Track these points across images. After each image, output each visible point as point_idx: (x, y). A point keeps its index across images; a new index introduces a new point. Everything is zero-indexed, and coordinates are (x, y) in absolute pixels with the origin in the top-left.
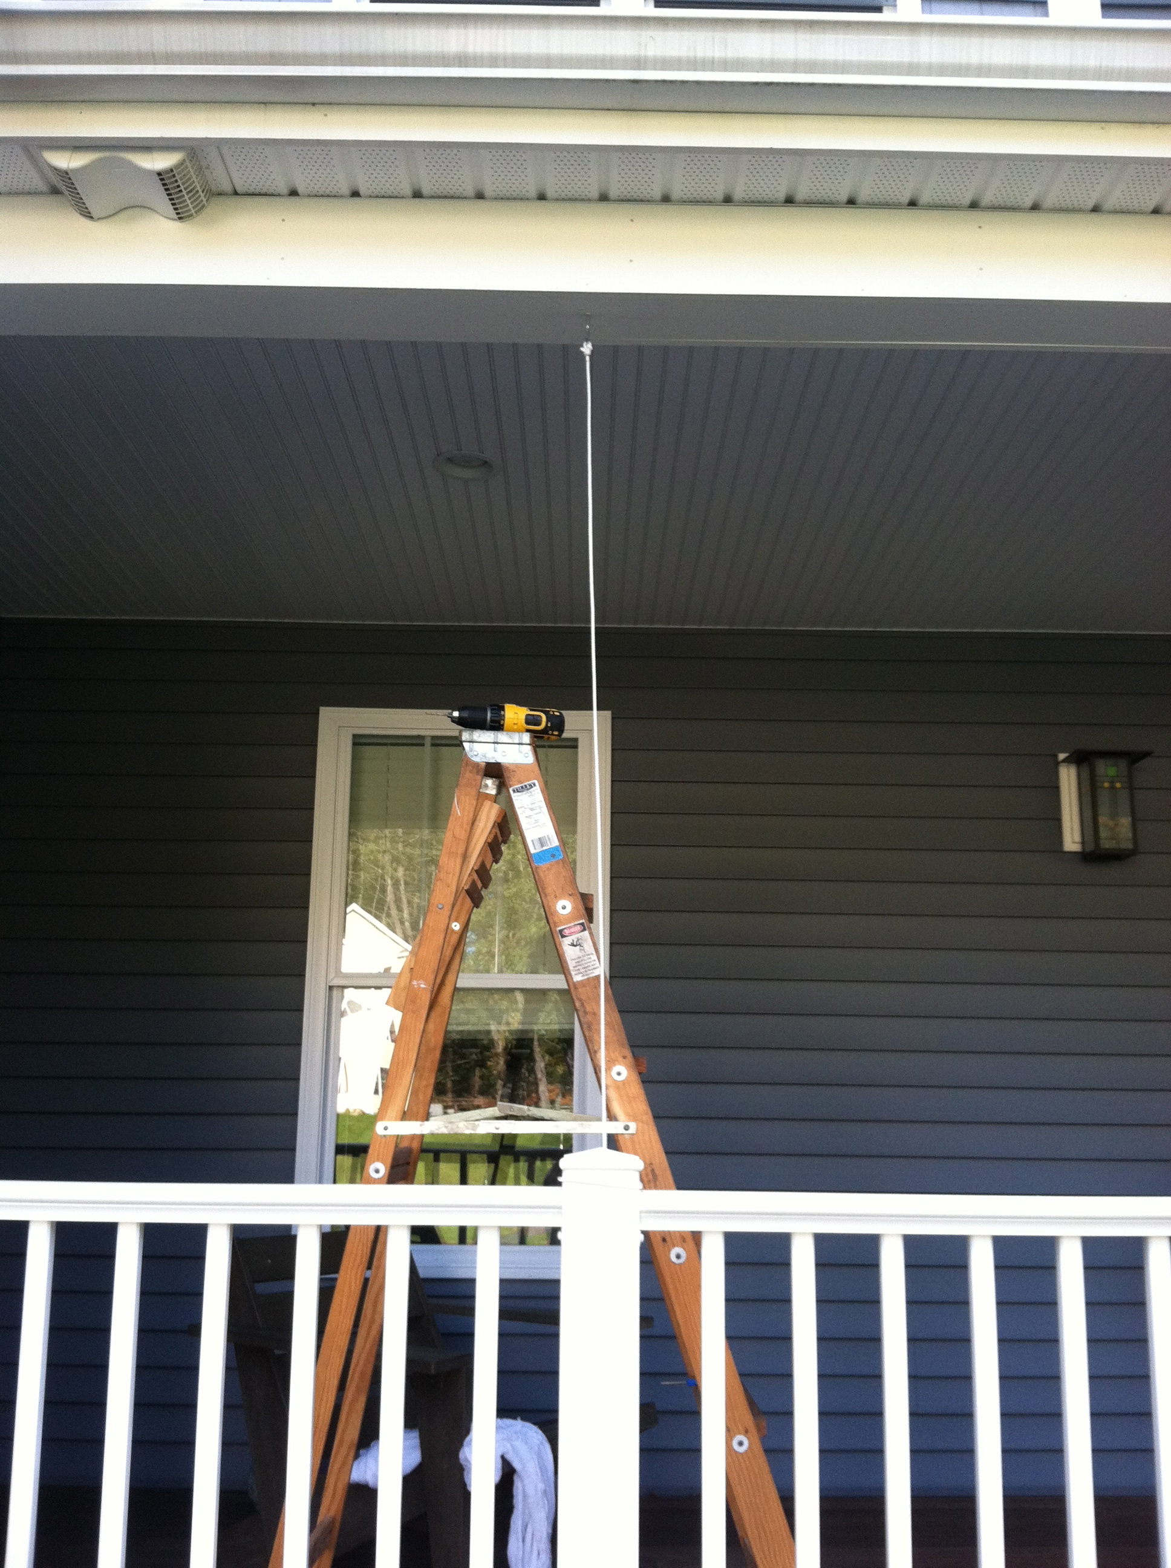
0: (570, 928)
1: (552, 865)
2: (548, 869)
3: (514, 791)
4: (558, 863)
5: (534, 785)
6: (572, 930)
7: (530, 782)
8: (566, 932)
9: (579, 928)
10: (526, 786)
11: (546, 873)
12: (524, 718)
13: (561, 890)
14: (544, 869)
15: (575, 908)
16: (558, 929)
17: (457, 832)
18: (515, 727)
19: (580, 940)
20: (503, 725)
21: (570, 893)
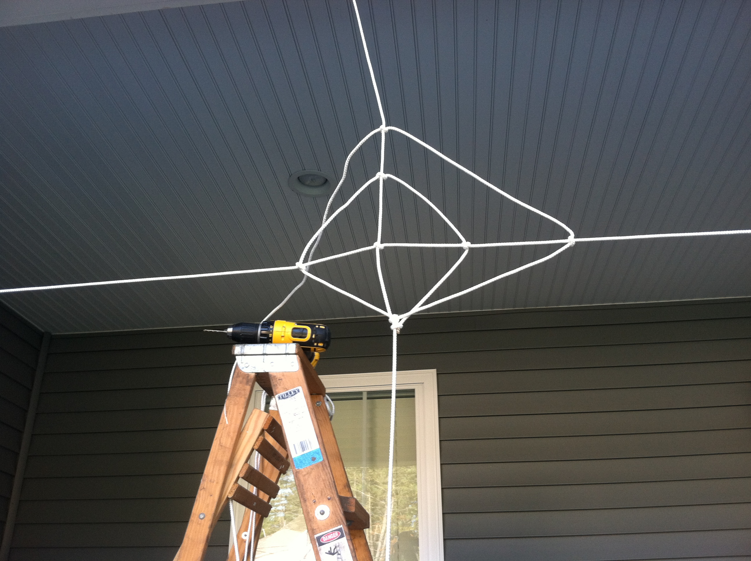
0: (328, 534)
1: (312, 469)
2: (309, 473)
3: (279, 398)
4: (317, 466)
5: (298, 391)
6: (330, 537)
7: (295, 389)
8: (324, 539)
9: (336, 534)
10: (290, 393)
11: (306, 477)
12: (290, 330)
13: (319, 494)
14: (304, 473)
15: (334, 513)
16: (316, 536)
17: (223, 441)
18: (283, 339)
19: (338, 548)
20: (271, 338)
21: (329, 497)
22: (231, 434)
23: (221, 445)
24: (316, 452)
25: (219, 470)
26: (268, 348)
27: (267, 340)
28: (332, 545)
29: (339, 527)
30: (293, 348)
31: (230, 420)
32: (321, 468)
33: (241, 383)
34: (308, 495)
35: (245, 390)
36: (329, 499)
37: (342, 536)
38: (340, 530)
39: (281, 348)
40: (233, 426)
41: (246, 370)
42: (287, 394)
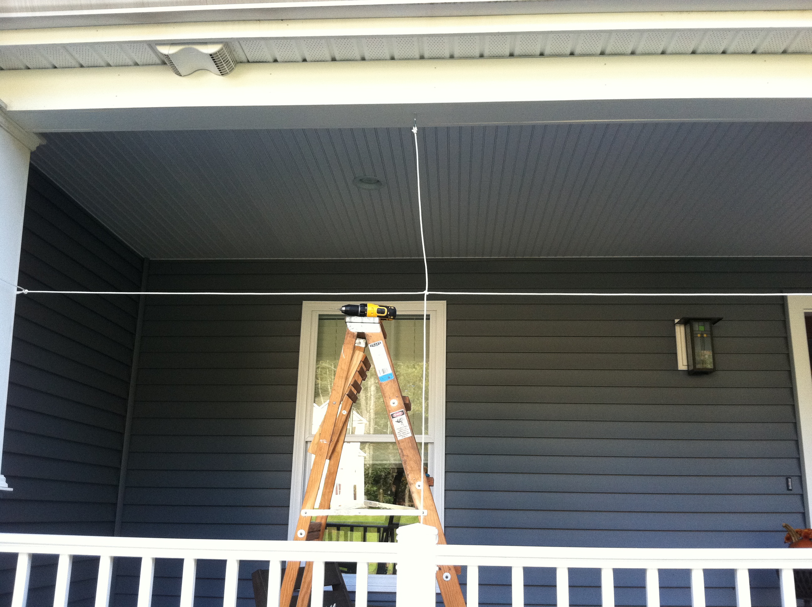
0: (396, 413)
1: (388, 382)
2: (387, 384)
3: (371, 346)
4: (391, 381)
5: (380, 343)
6: (398, 414)
7: (378, 342)
8: (395, 415)
9: (401, 413)
10: (376, 344)
11: (386, 386)
12: (376, 310)
13: (392, 394)
14: (385, 384)
15: (399, 403)
16: (391, 414)
17: (343, 367)
18: (372, 315)
19: (401, 420)
20: (366, 314)
21: (397, 396)
22: (347, 363)
23: (341, 369)
24: (390, 374)
25: (342, 381)
26: (365, 319)
27: (363, 314)
28: (399, 418)
29: (402, 410)
30: (377, 320)
31: (346, 356)
32: (393, 382)
33: (350, 337)
34: (387, 395)
35: (352, 341)
36: (397, 397)
37: (403, 414)
38: (402, 411)
39: (371, 320)
40: (347, 359)
41: (352, 331)
42: (375, 344)
